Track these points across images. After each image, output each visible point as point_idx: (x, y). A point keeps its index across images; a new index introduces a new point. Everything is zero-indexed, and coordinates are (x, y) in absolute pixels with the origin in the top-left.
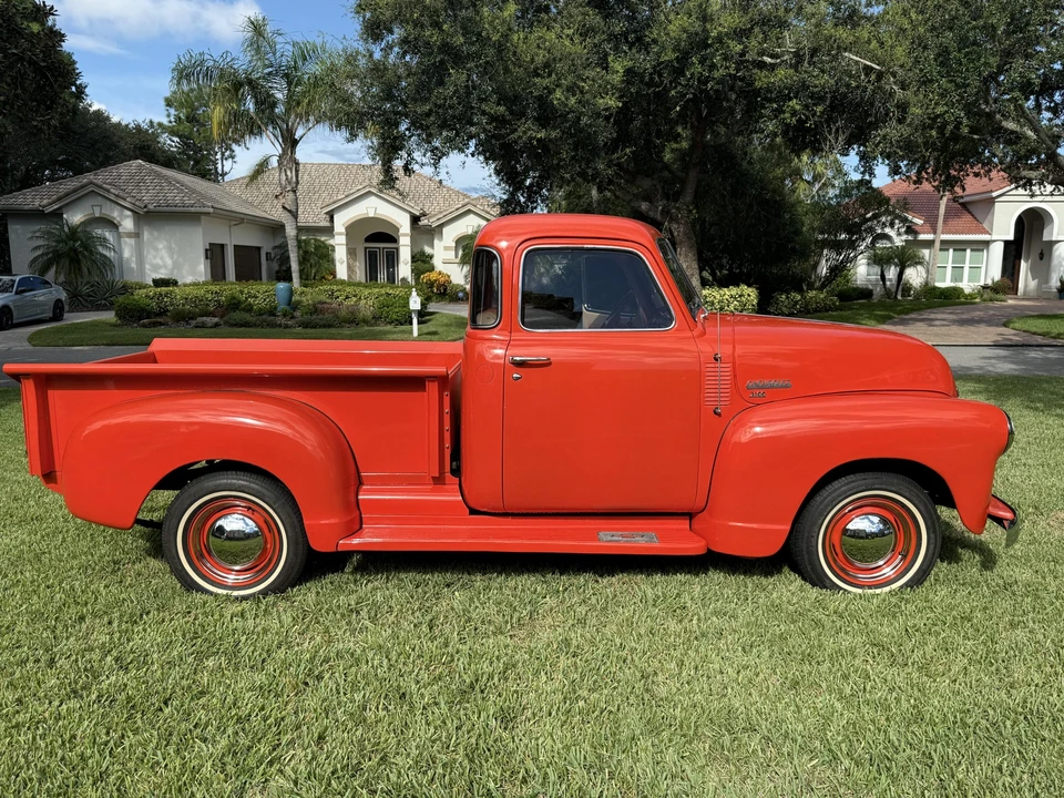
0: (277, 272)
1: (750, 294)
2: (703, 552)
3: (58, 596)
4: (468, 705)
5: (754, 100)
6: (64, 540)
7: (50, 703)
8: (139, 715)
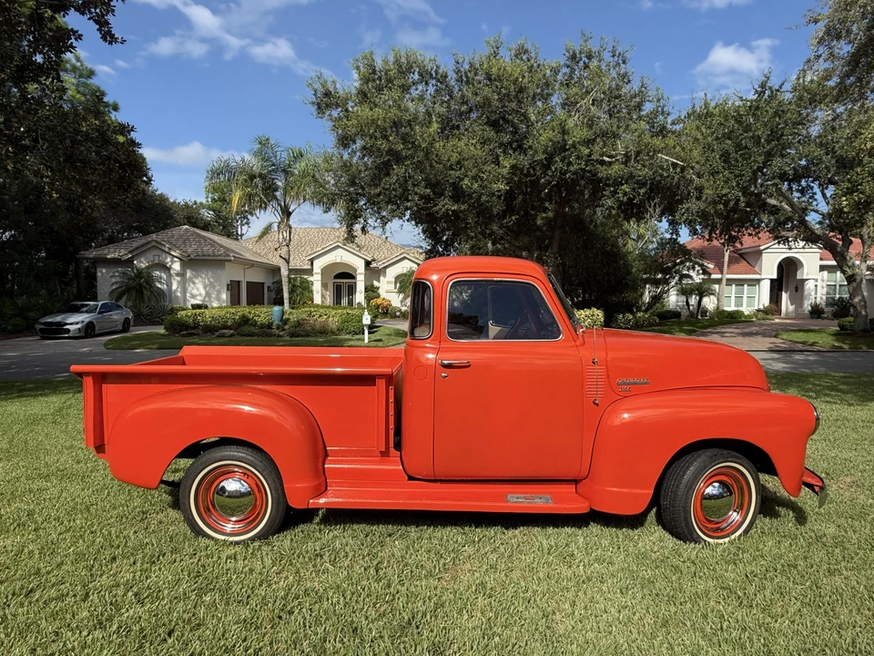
0: (274, 299)
1: (599, 314)
2: (587, 511)
3: (98, 540)
4: (407, 639)
5: (597, 185)
6: (108, 495)
7: (81, 632)
8: (148, 645)
